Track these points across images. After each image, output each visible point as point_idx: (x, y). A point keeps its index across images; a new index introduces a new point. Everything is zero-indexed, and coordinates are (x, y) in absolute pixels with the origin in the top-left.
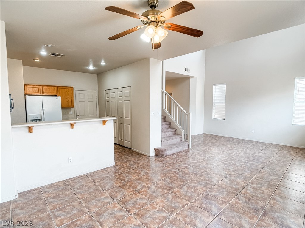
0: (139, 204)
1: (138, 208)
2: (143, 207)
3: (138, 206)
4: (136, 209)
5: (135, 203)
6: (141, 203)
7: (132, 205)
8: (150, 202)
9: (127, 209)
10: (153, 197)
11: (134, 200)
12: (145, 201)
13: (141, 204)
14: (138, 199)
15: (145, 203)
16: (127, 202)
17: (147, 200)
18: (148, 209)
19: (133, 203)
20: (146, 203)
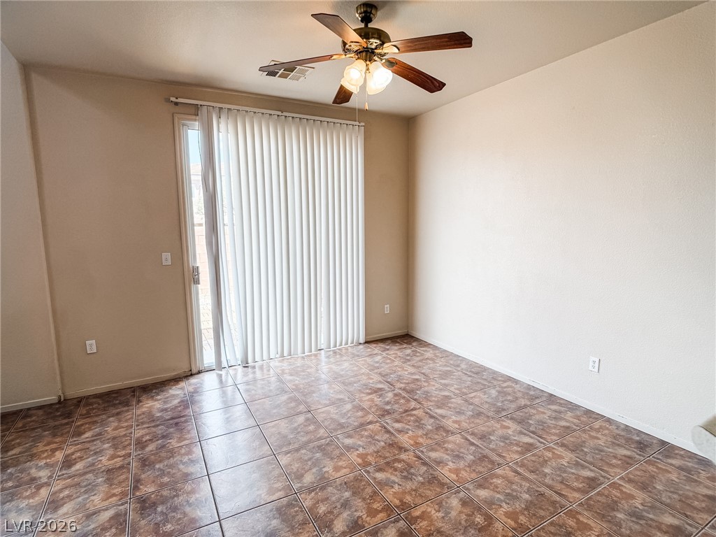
0: (396, 470)
1: (399, 461)
2: (388, 463)
3: (400, 466)
4: (403, 461)
5: (405, 474)
6: (392, 474)
7: (412, 471)
8: (368, 472)
9: (425, 464)
10: (355, 485)
11: (409, 485)
12: (380, 476)
13: (391, 471)
14: (396, 486)
15: (380, 470)
16: (429, 482)
17: (375, 478)
18: (377, 457)
19: (410, 476)
20: (377, 471)
